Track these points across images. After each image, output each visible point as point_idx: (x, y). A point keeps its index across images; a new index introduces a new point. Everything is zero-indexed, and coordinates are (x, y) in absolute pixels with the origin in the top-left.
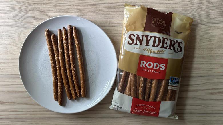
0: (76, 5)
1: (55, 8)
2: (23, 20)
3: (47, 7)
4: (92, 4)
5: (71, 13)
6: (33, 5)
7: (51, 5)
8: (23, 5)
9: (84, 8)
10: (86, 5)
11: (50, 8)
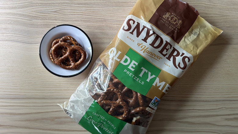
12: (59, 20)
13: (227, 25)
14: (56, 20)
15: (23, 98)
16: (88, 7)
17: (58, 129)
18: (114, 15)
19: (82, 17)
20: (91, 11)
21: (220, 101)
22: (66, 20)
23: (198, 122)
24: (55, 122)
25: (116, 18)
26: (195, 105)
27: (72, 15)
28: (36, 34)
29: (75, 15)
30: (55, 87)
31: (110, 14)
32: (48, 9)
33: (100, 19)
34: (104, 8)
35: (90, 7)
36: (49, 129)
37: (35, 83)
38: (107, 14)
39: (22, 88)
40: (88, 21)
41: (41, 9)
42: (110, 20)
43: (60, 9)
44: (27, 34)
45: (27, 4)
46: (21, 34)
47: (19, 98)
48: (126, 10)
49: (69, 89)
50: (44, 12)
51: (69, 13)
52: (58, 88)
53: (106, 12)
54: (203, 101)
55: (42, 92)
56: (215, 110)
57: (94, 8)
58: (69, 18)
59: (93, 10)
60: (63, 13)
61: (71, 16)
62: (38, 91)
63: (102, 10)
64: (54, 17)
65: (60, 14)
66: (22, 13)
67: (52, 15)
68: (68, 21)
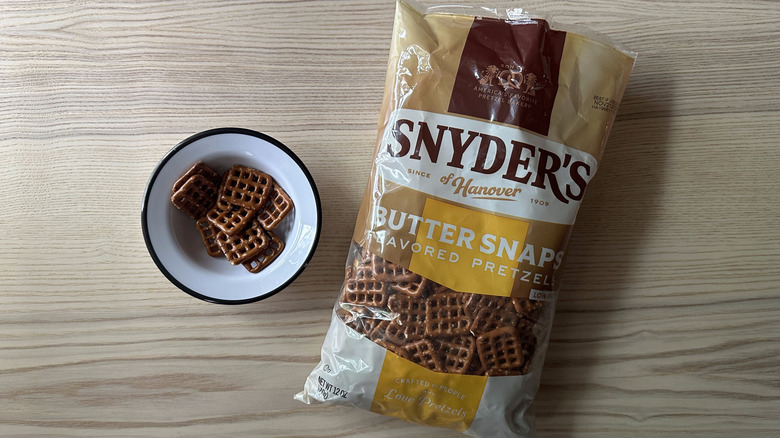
0: (158, 55)
1: (84, 66)
3: (53, 62)
4: (216, 49)
7: (66, 56)
9: (190, 64)
10: (195, 52)
11: (61, 66)
12: (75, 58)
13: (650, 49)
14: (64, 57)
16: (170, 8)
17: (90, 422)
18: (257, 30)
19: (149, 42)
20: (181, 20)
21: (630, 309)
22: (98, 57)
24: (80, 399)
25: (268, 40)
27: (116, 37)
29: (126, 37)
30: (72, 281)
31: (246, 29)
32: (37, 20)
33: (212, 45)
34: (222, 9)
35: (175, 8)
36: (60, 422)
37: (6, 273)
38: (235, 29)
40: (171, 56)
41: (11, 22)
42: (247, 49)
43: (76, 20)
48: (301, 12)
49: (117, 286)
50: (21, 33)
51: (108, 34)
52: (81, 284)
53: (230, 23)
55: (31, 299)
56: (618, 341)
57: (189, 9)
58: (106, 50)
59: (186, 19)
60: (87, 33)
61: (114, 43)
62: (16, 299)
63: (217, 16)
64: (56, 48)
65: (77, 38)
67: (49, 41)
68: (103, 58)
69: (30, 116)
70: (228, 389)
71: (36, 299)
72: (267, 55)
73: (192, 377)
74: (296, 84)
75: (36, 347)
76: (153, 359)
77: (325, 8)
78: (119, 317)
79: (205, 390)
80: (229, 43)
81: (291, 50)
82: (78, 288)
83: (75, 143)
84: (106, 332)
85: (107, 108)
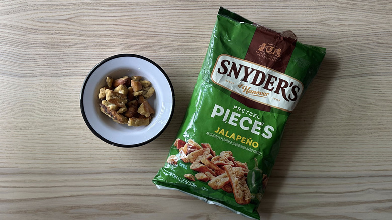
0: (119, 35)
1: (79, 39)
2: (16, 62)
3: (63, 37)
5: (109, 50)
6: (34, 33)
7: (70, 34)
8: (16, 32)
9: (136, 40)
10: (138, 34)
11: (67, 39)
12: (75, 35)
13: (378, 39)
14: (69, 34)
15: (13, 174)
16: (126, 10)
18: (171, 24)
19: (114, 28)
20: (132, 17)
21: (364, 177)
22: (87, 35)
23: (325, 215)
24: (70, 215)
25: (177, 29)
26: (319, 185)
27: (97, 25)
28: (33, 61)
29: (102, 25)
30: (69, 153)
31: (166, 23)
32: (55, 14)
33: (148, 31)
34: (154, 12)
35: (129, 10)
37: (34, 148)
38: (160, 23)
39: (11, 155)
40: (126, 36)
41: (42, 15)
42: (166, 34)
43: (76, 14)
44: (19, 60)
45: (17, 6)
46: (8, 60)
47: (7, 174)
48: (195, 15)
49: (93, 156)
50: (47, 21)
51: (93, 22)
52: (74, 154)
53: (158, 20)
54: (334, 177)
55: (46, 162)
56: (357, 193)
57: (136, 11)
58: (92, 31)
59: (135, 17)
60: (82, 22)
61: (96, 27)
62: (39, 161)
63: (151, 15)
64: (65, 29)
65: (77, 24)
66: (8, 23)
67: (61, 26)
68: (90, 35)
69: (50, 65)
70: (148, 212)
71: (49, 162)
72: (176, 37)
73: (130, 205)
74: (190, 52)
75: (48, 187)
76: (110, 195)
77: (207, 13)
78: (94, 172)
79: (137, 212)
80: (156, 30)
81: (189, 35)
82: (72, 156)
83: (73, 80)
84: (86, 180)
85: (91, 62)
